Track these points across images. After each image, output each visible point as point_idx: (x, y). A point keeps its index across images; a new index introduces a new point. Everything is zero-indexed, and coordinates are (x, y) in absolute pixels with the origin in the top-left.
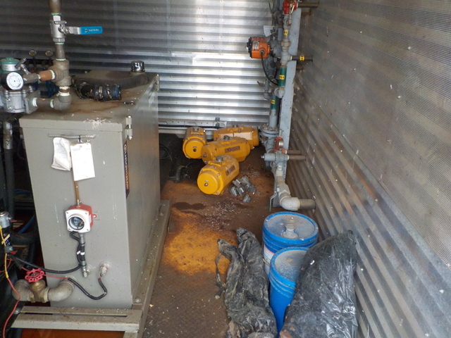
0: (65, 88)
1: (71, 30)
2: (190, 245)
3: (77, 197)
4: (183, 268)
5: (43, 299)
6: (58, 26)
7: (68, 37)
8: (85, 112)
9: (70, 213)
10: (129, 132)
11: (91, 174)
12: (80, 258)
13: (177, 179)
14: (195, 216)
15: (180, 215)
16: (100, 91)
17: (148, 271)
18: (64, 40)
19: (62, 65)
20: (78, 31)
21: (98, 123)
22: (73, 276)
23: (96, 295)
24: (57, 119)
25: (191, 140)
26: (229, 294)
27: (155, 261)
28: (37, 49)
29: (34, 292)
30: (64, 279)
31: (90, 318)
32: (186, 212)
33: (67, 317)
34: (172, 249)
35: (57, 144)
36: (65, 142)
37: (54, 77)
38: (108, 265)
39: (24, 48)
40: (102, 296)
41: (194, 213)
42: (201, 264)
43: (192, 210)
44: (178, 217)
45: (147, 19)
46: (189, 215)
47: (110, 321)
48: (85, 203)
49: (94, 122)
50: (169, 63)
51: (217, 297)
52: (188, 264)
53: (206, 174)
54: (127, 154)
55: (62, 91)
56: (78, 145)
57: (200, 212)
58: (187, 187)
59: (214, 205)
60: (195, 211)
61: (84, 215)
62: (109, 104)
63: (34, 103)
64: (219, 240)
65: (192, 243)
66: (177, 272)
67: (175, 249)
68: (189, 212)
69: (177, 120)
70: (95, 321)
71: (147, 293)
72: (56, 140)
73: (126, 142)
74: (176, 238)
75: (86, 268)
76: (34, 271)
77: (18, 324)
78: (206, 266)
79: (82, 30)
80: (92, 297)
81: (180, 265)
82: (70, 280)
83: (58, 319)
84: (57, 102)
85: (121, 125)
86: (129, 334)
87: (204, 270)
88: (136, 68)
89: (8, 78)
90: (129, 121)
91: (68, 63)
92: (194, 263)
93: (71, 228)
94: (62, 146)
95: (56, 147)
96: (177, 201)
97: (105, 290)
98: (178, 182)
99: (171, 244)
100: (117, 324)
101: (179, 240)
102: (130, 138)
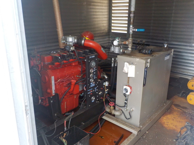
0: (130, 47)
1: (134, 30)
2: (173, 120)
3: (128, 82)
4: (166, 126)
5: (112, 112)
6: (131, 29)
7: (133, 32)
8: (137, 56)
9: (125, 87)
10: (148, 65)
11: (134, 76)
12: (126, 103)
13: (180, 96)
14: (181, 111)
15: (175, 108)
16: (144, 51)
17: (150, 120)
18: (132, 33)
19: (130, 40)
20: (137, 30)
21: (138, 59)
22: (123, 109)
23: (128, 118)
24: (127, 57)
25: (192, 81)
26: (180, 141)
27: (154, 118)
28: (141, 40)
29: (110, 110)
30: (120, 109)
31: (124, 124)
32: (178, 108)
33: (117, 121)
34: (164, 118)
35: (126, 64)
36: (127, 64)
37: (127, 43)
38: (133, 109)
39: (137, 39)
40: (129, 119)
41: (181, 109)
42: (174, 127)
43: (181, 108)
44: (173, 109)
45: (184, 30)
46: (178, 109)
47: (129, 127)
48: (130, 85)
49: (137, 59)
50: (190, 48)
51: (174, 140)
52: (168, 126)
53: (192, 95)
54: (146, 72)
55: (129, 48)
56: (131, 65)
57: (185, 110)
58: (183, 99)
59: (192, 109)
60: (182, 109)
61: (128, 88)
62: (146, 55)
63: (121, 51)
64: (186, 122)
65: (174, 119)
66: (163, 127)
67: (166, 119)
68: (179, 109)
69: (189, 73)
70: (124, 125)
71: (146, 126)
72: (126, 63)
73: (146, 68)
74: (168, 115)
75: (127, 107)
76: (112, 103)
77: (104, 117)
78: (176, 129)
79: (138, 30)
80: (126, 118)
81: (165, 124)
82: (121, 110)
83: (115, 120)
84: (127, 51)
85: (145, 61)
86: (133, 134)
87: (174, 130)
88: (164, 46)
89: (115, 41)
90: (149, 60)
91: (132, 40)
92: (171, 126)
93: (124, 92)
94: (127, 65)
95: (125, 65)
96: (176, 103)
97: (131, 117)
98: (180, 97)
99: (165, 117)
100: (131, 129)
101: (169, 116)
102: (149, 66)
